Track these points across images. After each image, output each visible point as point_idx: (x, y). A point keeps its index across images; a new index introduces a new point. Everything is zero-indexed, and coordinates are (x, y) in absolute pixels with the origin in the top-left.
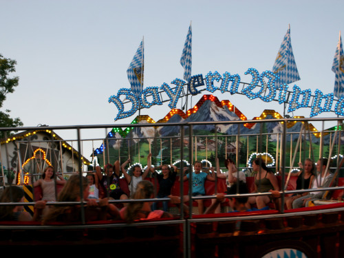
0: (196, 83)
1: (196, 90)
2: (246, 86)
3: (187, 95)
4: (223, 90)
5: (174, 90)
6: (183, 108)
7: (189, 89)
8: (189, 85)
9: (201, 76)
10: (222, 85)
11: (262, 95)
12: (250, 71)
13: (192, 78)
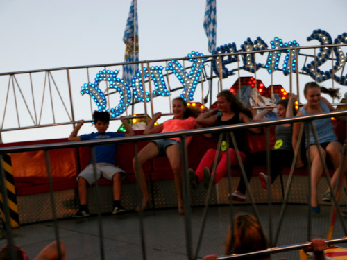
0: (226, 58)
1: (226, 70)
2: (310, 60)
3: (211, 78)
4: (271, 68)
5: (188, 71)
6: (205, 101)
7: (214, 68)
8: (213, 62)
9: (234, 46)
10: (268, 60)
11: (338, 74)
12: (316, 35)
13: (218, 49)
